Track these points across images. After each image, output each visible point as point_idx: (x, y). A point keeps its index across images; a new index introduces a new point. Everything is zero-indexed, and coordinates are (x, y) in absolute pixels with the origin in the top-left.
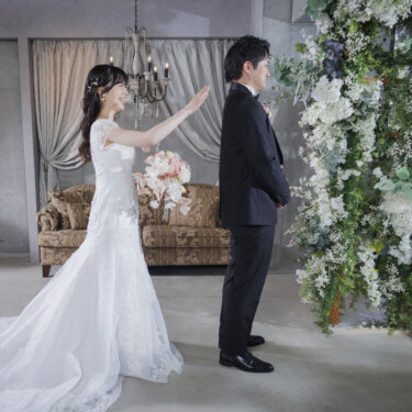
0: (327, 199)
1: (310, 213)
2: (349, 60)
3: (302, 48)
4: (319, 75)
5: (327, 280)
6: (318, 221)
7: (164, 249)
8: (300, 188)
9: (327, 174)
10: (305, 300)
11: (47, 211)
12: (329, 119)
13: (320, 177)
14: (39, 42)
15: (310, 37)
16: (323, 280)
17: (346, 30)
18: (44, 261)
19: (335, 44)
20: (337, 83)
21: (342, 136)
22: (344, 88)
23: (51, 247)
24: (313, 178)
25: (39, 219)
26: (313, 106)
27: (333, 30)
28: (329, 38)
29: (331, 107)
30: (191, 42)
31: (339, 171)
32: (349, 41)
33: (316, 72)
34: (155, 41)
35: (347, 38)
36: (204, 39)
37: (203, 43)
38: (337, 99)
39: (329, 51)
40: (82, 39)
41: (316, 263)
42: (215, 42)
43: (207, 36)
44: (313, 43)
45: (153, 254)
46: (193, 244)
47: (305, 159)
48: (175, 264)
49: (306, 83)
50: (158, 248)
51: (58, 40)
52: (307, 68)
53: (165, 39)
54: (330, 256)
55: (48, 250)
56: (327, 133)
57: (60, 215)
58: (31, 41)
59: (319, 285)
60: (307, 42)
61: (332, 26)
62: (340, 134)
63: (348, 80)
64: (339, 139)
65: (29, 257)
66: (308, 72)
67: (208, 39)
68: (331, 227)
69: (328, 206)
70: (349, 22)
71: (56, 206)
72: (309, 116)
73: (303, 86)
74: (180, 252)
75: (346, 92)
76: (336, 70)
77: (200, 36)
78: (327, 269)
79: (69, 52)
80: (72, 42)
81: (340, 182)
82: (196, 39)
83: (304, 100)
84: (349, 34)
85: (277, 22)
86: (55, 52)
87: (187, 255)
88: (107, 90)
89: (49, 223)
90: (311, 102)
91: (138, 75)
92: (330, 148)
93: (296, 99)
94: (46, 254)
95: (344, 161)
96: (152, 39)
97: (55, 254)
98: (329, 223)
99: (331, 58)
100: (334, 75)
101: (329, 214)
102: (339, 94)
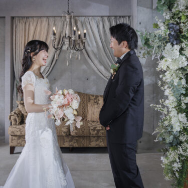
0: (176, 115)
1: (166, 123)
2: (183, 34)
3: (156, 26)
4: (167, 42)
5: (180, 166)
6: (172, 128)
7: (83, 137)
8: (160, 106)
9: (175, 99)
10: (167, 178)
11: (15, 113)
12: (174, 67)
13: (171, 101)
14: (17, 18)
15: (160, 20)
16: (177, 166)
17: (180, 18)
18: (11, 144)
19: (174, 26)
20: (177, 47)
21: (183, 77)
22: (182, 49)
23: (16, 136)
24: (167, 102)
25: (10, 118)
26: (164, 60)
27: (173, 17)
28: (171, 22)
29: (175, 60)
30: (99, 18)
31: (182, 98)
32: (182, 24)
33: (164, 41)
34: (80, 18)
35: (180, 23)
36: (106, 16)
37: (106, 19)
38: (177, 57)
39: (171, 29)
40: (40, 17)
41: (172, 155)
42: (113, 18)
43: (108, 15)
44: (162, 24)
45: (77, 140)
46: (100, 134)
47: (162, 88)
48: (90, 146)
49: (159, 47)
50: (79, 136)
51: (27, 17)
52: (159, 39)
53: (86, 16)
54: (180, 150)
55: (14, 138)
56: (174, 75)
57: (23, 115)
58: (13, 18)
59: (175, 169)
60: (159, 23)
61: (172, 15)
62: (181, 75)
63: (183, 45)
64: (181, 79)
65: (4, 139)
66: (160, 41)
67: (108, 17)
68: (180, 132)
69: (177, 119)
70: (181, 14)
71: (21, 109)
72: (162, 65)
73: (157, 49)
74: (92, 139)
75: (183, 52)
76: (176, 40)
77: (104, 15)
78: (179, 159)
79: (33, 23)
80: (35, 19)
81: (183, 104)
82: (102, 17)
83: (158, 57)
84: (182, 21)
85: (145, 9)
86: (25, 23)
87: (97, 141)
88: (36, 54)
89: (15, 120)
90: (162, 58)
91: (69, 36)
92: (176, 84)
93: (153, 57)
94: (12, 140)
95: (184, 92)
96: (78, 16)
97: (18, 139)
98: (179, 129)
99: (172, 33)
100: (175, 43)
101: (178, 124)
102: (178, 53)
